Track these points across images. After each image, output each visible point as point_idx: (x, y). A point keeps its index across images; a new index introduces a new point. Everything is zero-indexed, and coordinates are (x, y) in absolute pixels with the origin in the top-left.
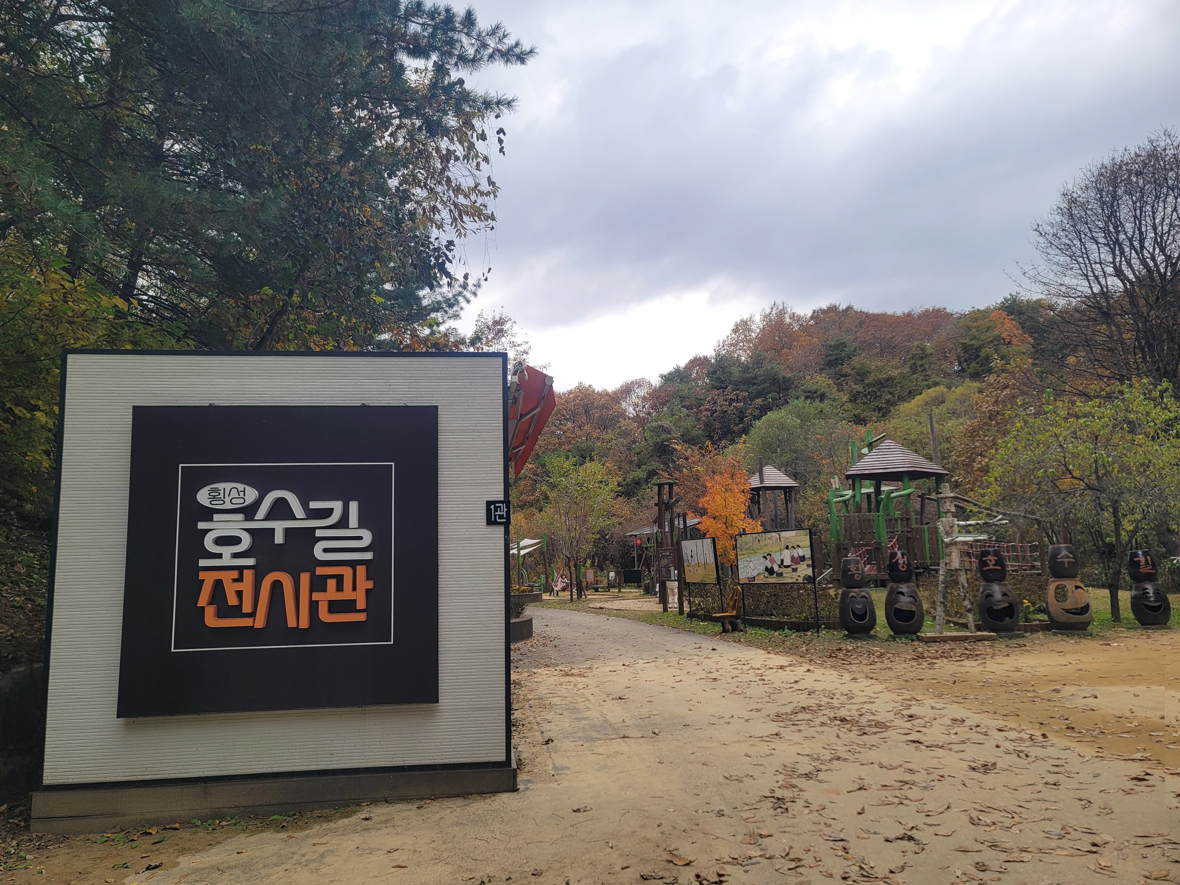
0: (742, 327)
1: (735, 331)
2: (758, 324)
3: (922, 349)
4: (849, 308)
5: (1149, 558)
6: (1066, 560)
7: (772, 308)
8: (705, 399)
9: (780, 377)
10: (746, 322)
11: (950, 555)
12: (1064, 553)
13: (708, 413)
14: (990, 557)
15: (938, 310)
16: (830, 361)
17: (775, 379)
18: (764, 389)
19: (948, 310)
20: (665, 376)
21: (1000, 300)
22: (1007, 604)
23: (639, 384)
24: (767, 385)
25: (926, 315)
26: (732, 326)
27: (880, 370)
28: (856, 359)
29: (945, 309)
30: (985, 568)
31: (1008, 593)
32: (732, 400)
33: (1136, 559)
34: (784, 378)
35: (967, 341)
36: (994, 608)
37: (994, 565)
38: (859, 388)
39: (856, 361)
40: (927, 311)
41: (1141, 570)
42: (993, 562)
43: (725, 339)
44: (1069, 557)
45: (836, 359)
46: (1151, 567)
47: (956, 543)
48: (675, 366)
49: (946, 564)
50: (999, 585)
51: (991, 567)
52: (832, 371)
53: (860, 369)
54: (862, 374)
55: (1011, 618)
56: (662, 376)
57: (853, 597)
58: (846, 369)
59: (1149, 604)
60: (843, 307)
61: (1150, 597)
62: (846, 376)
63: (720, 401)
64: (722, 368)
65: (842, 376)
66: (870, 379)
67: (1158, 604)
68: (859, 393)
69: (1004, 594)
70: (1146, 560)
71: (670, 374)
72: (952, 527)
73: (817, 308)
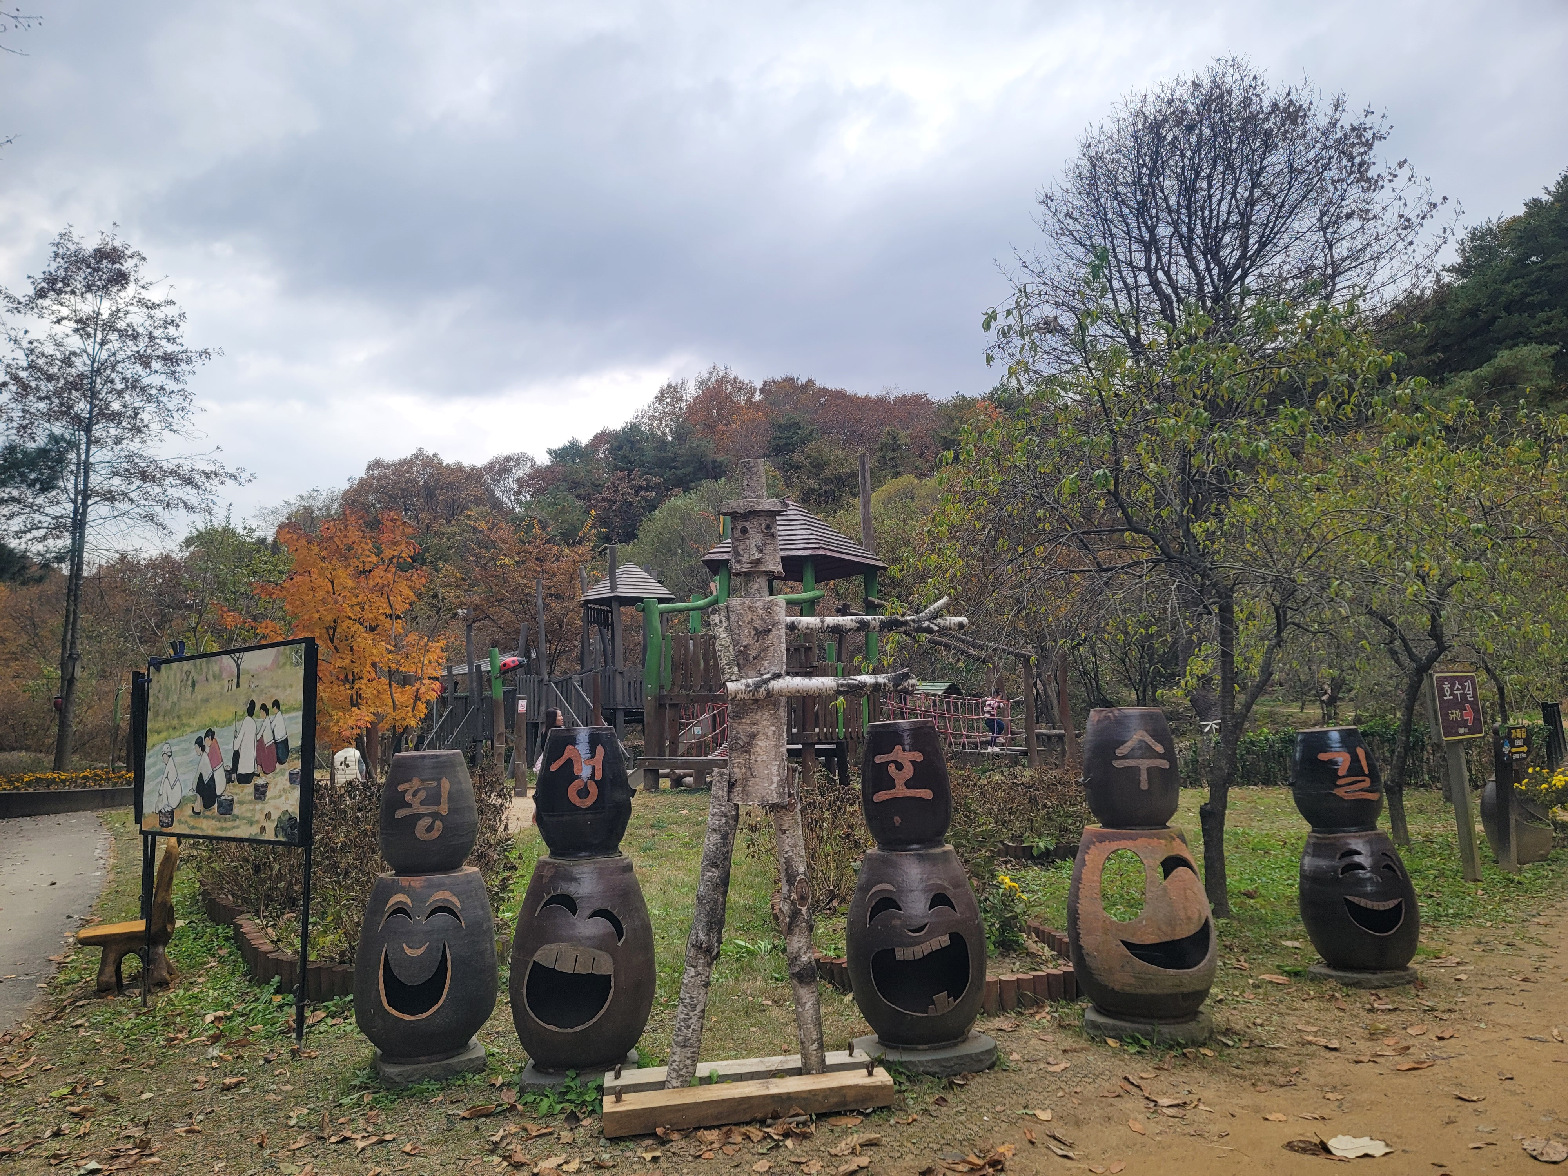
0: (669, 393)
1: (660, 398)
2: (691, 391)
3: (894, 438)
4: (811, 383)
5: (1360, 752)
6: (1144, 764)
7: (711, 373)
8: (603, 486)
9: (709, 460)
10: (675, 388)
11: (747, 748)
12: (1137, 736)
13: (605, 504)
14: (898, 754)
15: (918, 396)
16: (778, 445)
17: (702, 463)
18: (686, 475)
19: (929, 398)
20: (555, 452)
21: (989, 389)
22: (945, 940)
23: (518, 460)
24: (690, 469)
25: (904, 401)
26: (656, 392)
27: (839, 461)
28: (811, 445)
29: (926, 395)
30: (881, 796)
31: (950, 893)
32: (641, 488)
33: (1323, 757)
34: (714, 461)
35: (948, 434)
36: (899, 954)
37: (909, 784)
38: (812, 483)
39: (811, 448)
40: (905, 396)
41: (1340, 792)
42: (908, 772)
43: (646, 408)
44: (1150, 752)
45: (786, 444)
46: (1367, 783)
47: (772, 699)
48: (571, 439)
49: (731, 786)
50: (921, 858)
51: (901, 791)
52: (779, 459)
53: (816, 458)
54: (819, 466)
55: (955, 993)
56: (550, 452)
57: (400, 910)
58: (797, 457)
59: (1363, 902)
60: (803, 380)
61: (1362, 882)
62: (797, 468)
63: (624, 487)
64: (632, 442)
65: (792, 467)
66: (828, 473)
67: (1391, 904)
68: (813, 490)
69: (939, 899)
70: (1355, 759)
71: (564, 449)
72: (763, 633)
73: (769, 378)
